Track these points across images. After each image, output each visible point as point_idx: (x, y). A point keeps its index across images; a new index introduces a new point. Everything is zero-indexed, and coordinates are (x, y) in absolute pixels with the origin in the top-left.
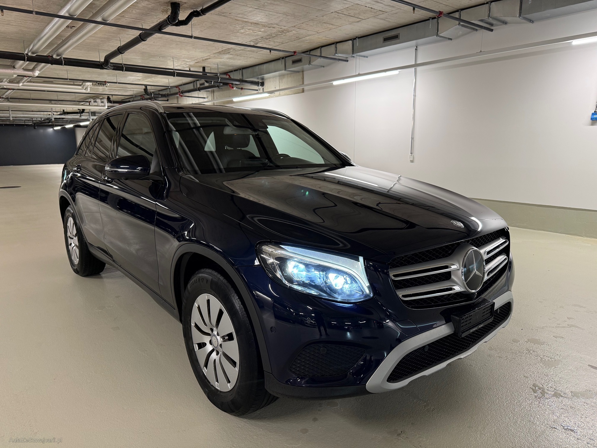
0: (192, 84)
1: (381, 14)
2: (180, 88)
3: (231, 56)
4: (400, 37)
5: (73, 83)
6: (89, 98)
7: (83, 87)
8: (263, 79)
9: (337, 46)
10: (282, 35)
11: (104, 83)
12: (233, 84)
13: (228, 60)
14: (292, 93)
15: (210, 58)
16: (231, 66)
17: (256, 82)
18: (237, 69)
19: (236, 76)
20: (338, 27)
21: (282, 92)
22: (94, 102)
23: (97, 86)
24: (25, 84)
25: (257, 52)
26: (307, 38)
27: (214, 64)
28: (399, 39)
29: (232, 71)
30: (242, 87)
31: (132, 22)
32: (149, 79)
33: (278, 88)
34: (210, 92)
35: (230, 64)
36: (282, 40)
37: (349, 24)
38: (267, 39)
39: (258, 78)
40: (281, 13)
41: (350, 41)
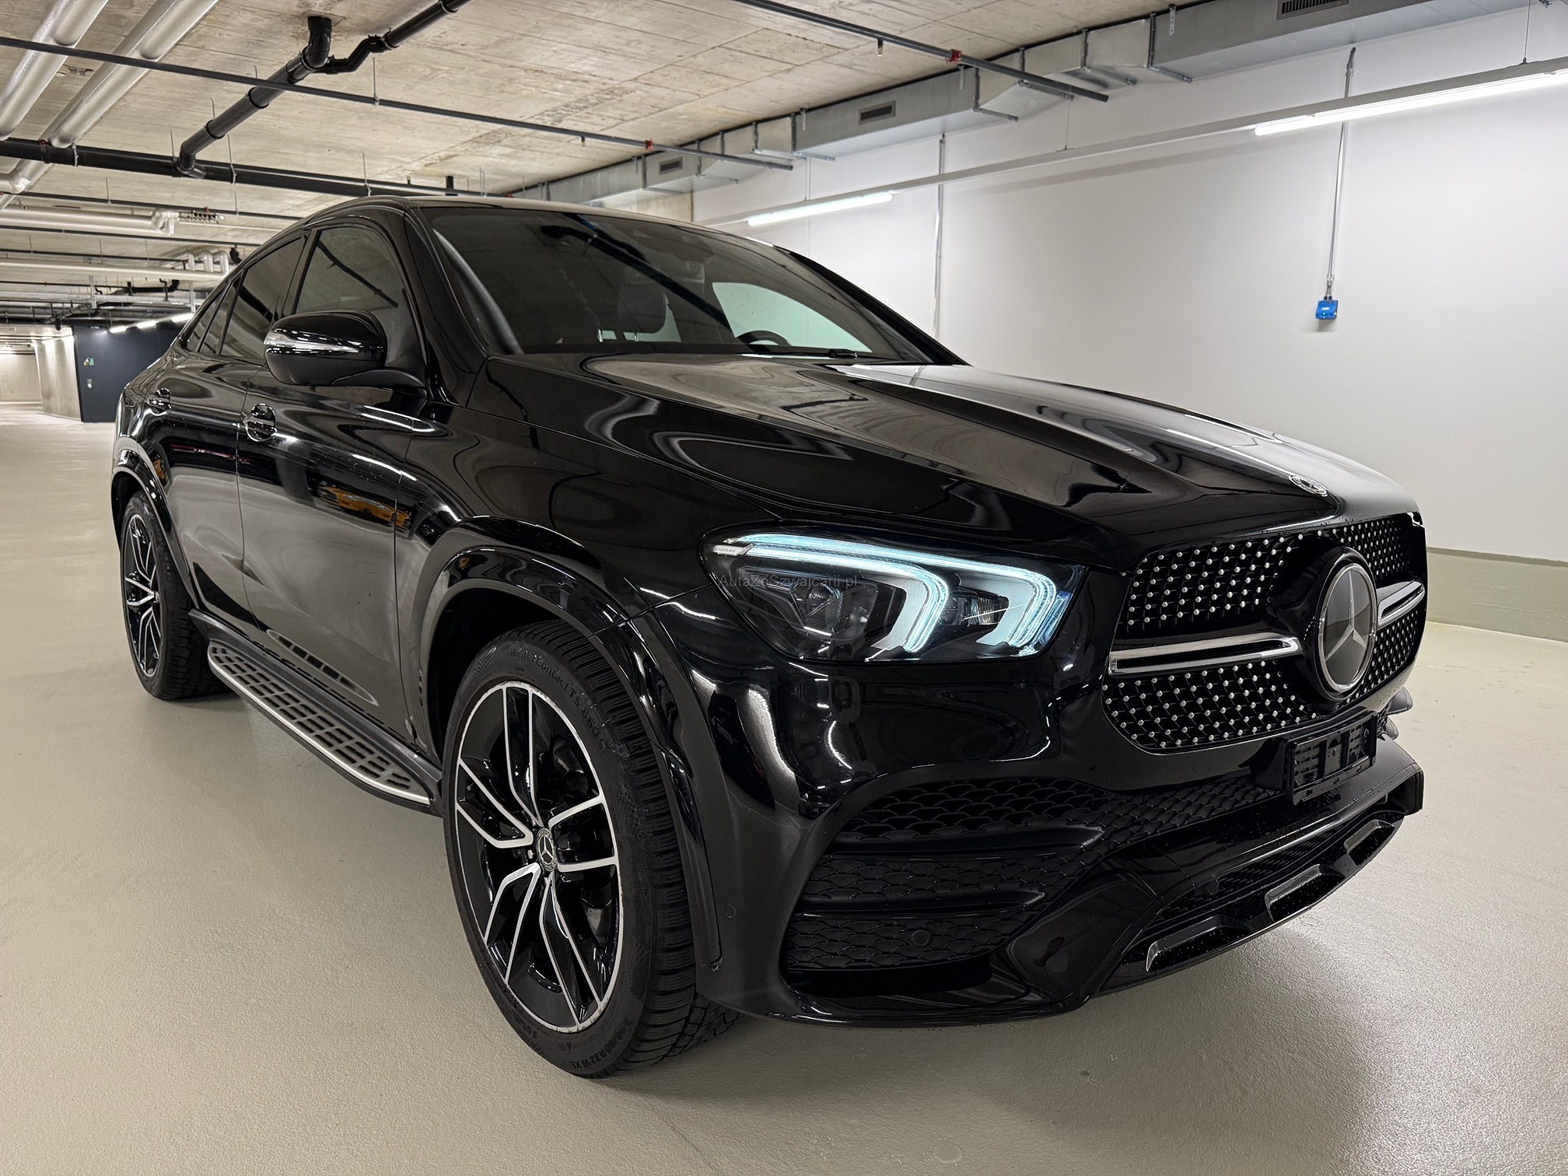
1: (834, 55)
3: (508, 150)
4: (898, 109)
5: (129, 212)
6: (183, 253)
7: (156, 223)
9: (759, 130)
10: (613, 101)
11: (203, 213)
13: (503, 161)
15: (456, 153)
16: (517, 175)
18: (535, 183)
20: (743, 82)
22: (196, 262)
23: (194, 220)
25: (568, 142)
26: (680, 108)
27: (473, 169)
28: (894, 115)
29: (521, 190)
31: (228, 61)
35: (515, 170)
37: (768, 76)
38: (581, 109)
40: (588, 46)
41: (788, 118)
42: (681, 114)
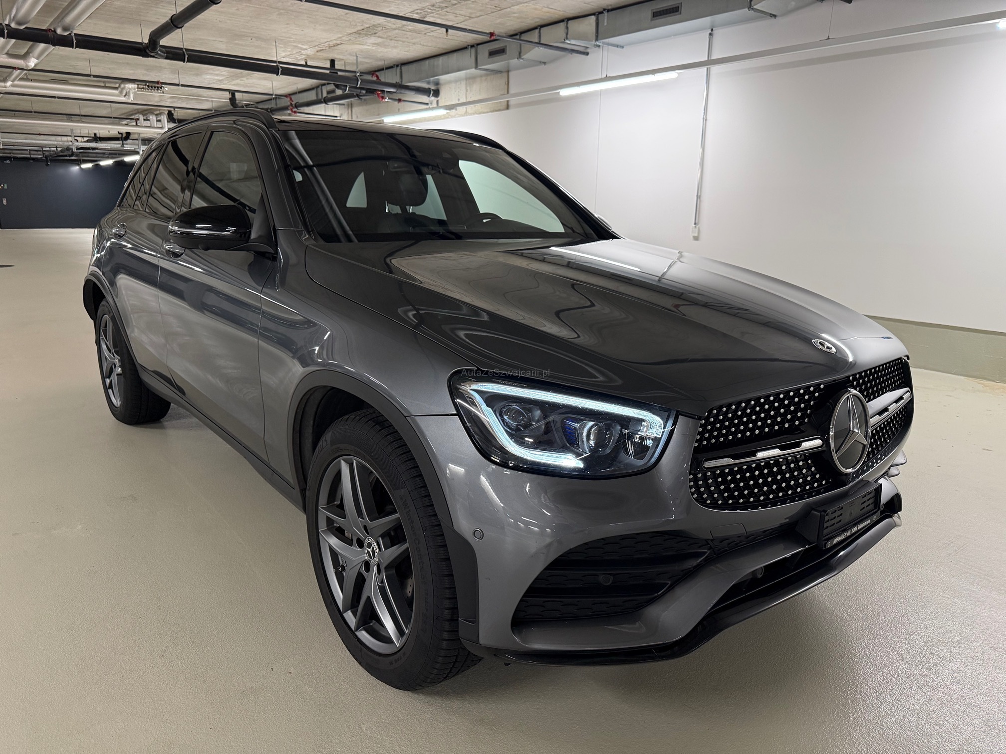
0: (313, 92)
2: (293, 99)
3: (380, 40)
4: (683, 10)
5: (102, 84)
6: (136, 114)
7: (121, 92)
8: (437, 83)
9: (569, 25)
11: (157, 85)
12: (384, 91)
13: (374, 48)
14: (489, 110)
15: (341, 42)
16: (380, 60)
17: (426, 89)
18: (392, 65)
19: (391, 77)
21: (470, 108)
22: (144, 120)
23: (147, 90)
24: (16, 82)
25: (425, 34)
26: (516, 7)
27: (350, 54)
28: (681, 13)
29: (382, 69)
30: (400, 97)
32: (237, 79)
33: (463, 100)
34: (346, 106)
35: (379, 55)
36: (470, 11)
38: (442, 8)
39: (429, 83)
41: (593, 16)
42: (514, 13)
